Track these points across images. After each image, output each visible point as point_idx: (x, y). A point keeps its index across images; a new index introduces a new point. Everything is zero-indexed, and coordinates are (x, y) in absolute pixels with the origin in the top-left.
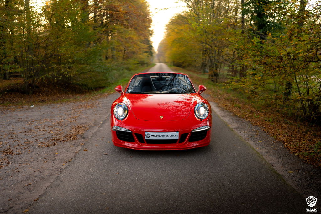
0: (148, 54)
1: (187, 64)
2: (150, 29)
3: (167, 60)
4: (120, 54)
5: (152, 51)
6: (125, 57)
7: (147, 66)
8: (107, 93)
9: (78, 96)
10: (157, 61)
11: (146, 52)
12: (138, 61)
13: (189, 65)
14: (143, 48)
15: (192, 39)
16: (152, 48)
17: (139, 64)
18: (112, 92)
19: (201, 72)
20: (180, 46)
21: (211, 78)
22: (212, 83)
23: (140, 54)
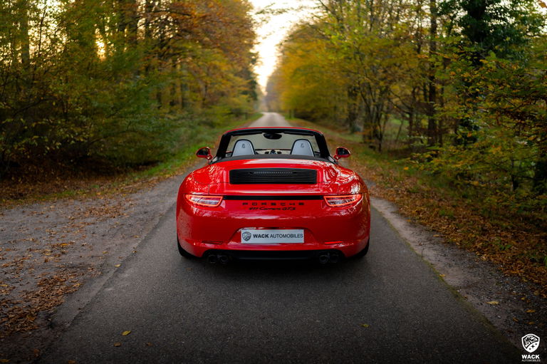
0: (248, 95)
1: (321, 114)
2: (252, 51)
3: (283, 108)
4: (197, 97)
5: (256, 91)
6: (205, 102)
7: (247, 119)
8: (157, 178)
9: (96, 184)
10: (266, 108)
11: (245, 93)
12: (231, 110)
13: (325, 116)
14: (239, 87)
15: (332, 66)
16: (256, 86)
17: (232, 115)
18: (167, 176)
19: (347, 130)
20: (307, 82)
21: (368, 141)
22: (371, 151)
23: (234, 97)
